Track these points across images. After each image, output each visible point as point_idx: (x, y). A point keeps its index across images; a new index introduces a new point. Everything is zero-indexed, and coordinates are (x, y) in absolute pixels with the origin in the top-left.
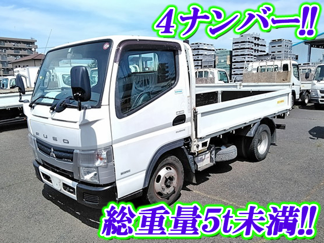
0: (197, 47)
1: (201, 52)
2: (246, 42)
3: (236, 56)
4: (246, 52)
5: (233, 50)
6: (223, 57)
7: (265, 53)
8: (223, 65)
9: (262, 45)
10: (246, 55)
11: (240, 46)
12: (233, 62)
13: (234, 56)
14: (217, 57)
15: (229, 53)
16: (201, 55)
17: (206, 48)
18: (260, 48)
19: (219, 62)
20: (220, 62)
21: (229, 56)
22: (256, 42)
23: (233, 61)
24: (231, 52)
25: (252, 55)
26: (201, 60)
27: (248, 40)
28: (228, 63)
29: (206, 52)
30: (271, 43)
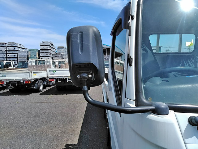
0: (14, 45)
1: (16, 49)
3: (42, 53)
4: (49, 51)
5: (40, 49)
6: (34, 53)
7: (55, 53)
8: (34, 58)
9: (54, 49)
10: (49, 53)
11: (44, 47)
14: (29, 53)
15: (37, 51)
17: (19, 46)
18: (53, 50)
19: (31, 56)
20: (32, 56)
21: (37, 53)
22: (52, 46)
23: (41, 56)
24: (39, 51)
25: (51, 53)
26: (17, 54)
27: (49, 45)
28: (37, 57)
29: (19, 49)
30: (58, 48)
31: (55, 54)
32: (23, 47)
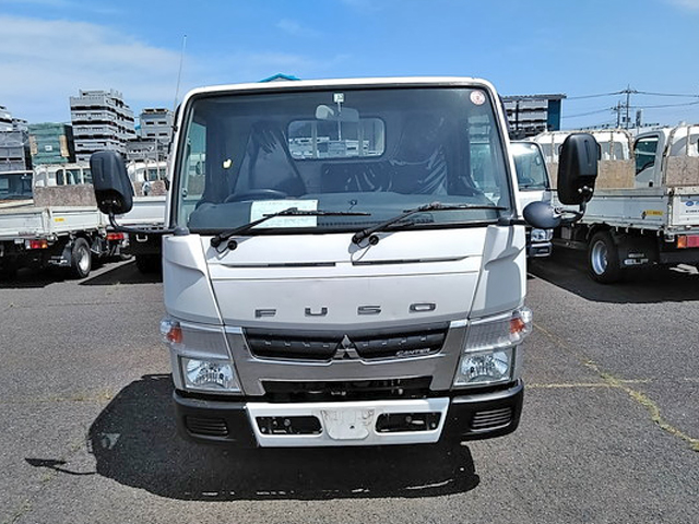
2: (103, 108)
3: (82, 137)
4: (107, 130)
5: (74, 123)
6: (50, 139)
7: (134, 137)
8: (52, 156)
9: (127, 118)
10: (107, 137)
11: (87, 116)
12: (78, 153)
13: (77, 138)
14: (32, 139)
15: (62, 130)
18: (126, 124)
19: (40, 151)
20: (43, 150)
21: (63, 138)
22: (118, 109)
23: (77, 149)
24: (68, 130)
25: (116, 138)
27: (106, 105)
28: (65, 152)
30: (143, 116)
31: (132, 140)
32: (7, 117)
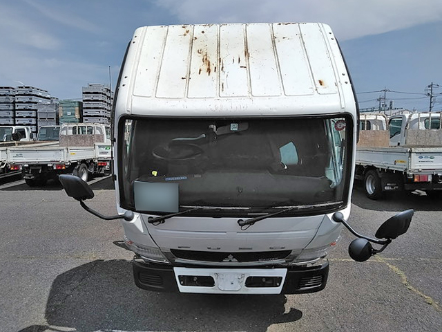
0: (28, 93)
1: (34, 99)
2: (100, 93)
3: (87, 108)
4: (100, 105)
5: (84, 101)
6: (70, 108)
8: (70, 118)
10: (101, 108)
11: (91, 97)
12: (85, 116)
13: (85, 108)
14: (60, 108)
15: (77, 104)
16: (36, 103)
17: (40, 94)
19: (64, 115)
20: (66, 114)
21: (77, 108)
22: (108, 94)
23: (84, 114)
24: (80, 104)
25: (105, 109)
26: (36, 110)
27: (101, 91)
28: (77, 116)
29: (40, 101)
32: (48, 96)
